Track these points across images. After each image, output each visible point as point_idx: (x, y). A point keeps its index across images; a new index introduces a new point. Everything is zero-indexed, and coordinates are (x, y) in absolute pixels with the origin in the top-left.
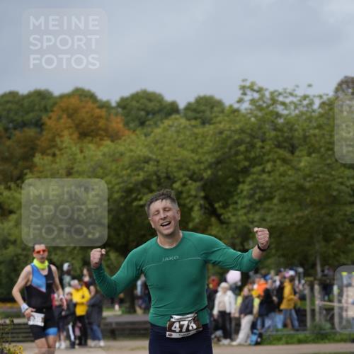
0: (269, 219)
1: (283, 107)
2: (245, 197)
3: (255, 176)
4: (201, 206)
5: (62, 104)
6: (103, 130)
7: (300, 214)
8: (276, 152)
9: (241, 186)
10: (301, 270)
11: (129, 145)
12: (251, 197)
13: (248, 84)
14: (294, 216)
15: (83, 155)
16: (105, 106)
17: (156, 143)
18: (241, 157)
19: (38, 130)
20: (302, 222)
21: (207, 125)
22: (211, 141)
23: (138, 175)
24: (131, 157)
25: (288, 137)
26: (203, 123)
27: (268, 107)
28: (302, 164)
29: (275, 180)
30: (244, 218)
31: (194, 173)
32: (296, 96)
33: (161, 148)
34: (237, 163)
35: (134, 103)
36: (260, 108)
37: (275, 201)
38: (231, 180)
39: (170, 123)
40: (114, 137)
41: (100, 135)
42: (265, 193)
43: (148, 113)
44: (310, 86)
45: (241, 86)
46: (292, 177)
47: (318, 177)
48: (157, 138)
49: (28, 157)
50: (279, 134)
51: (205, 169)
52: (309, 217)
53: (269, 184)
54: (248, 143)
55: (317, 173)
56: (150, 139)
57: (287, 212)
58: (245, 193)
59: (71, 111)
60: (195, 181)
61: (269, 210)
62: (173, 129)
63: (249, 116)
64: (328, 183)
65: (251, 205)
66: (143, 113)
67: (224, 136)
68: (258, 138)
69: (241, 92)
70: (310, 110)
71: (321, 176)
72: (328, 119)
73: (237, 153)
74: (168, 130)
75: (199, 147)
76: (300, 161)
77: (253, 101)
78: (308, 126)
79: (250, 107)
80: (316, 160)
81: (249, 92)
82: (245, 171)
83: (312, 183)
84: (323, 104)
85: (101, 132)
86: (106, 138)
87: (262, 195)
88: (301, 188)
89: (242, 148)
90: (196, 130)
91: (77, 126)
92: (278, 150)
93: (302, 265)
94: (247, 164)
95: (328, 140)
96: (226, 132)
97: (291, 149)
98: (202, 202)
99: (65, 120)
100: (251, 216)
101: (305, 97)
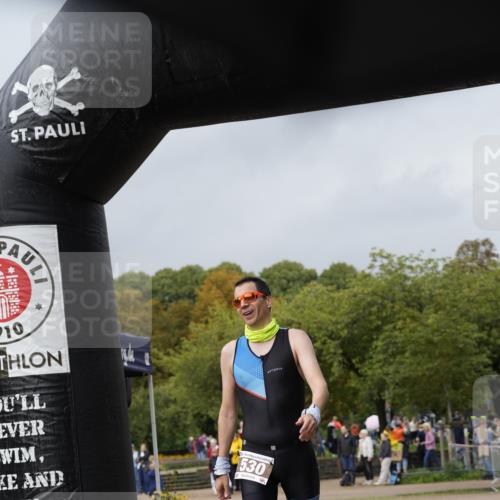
0: (402, 371)
1: (409, 271)
2: (379, 352)
3: (387, 333)
4: (339, 362)
5: (212, 278)
7: (430, 365)
8: (406, 311)
9: (375, 343)
10: (433, 415)
12: (385, 351)
13: (377, 251)
14: (425, 367)
15: (232, 321)
17: (298, 307)
18: (373, 317)
19: (191, 301)
20: (432, 373)
21: (341, 290)
22: (346, 304)
25: (416, 297)
26: (338, 288)
27: (396, 271)
28: (430, 321)
29: (406, 336)
30: (379, 371)
31: (333, 333)
32: (422, 260)
33: (302, 312)
34: (371, 322)
35: (276, 273)
36: (389, 272)
37: (407, 354)
38: (365, 337)
39: (309, 289)
42: (397, 348)
43: (289, 281)
44: (433, 250)
45: (371, 253)
46: (421, 332)
47: (445, 332)
48: (298, 303)
49: (183, 326)
50: (406, 294)
51: (342, 329)
52: (439, 367)
53: (401, 340)
54: (381, 304)
55: (444, 328)
56: (291, 304)
57: (419, 364)
58: (379, 349)
59: (219, 283)
60: (333, 339)
61: (402, 363)
62: (312, 294)
63: (380, 280)
64: (454, 337)
65: (385, 359)
66: (284, 281)
67: (357, 299)
68: (388, 299)
69: (372, 258)
70: (435, 272)
71: (448, 330)
72: (452, 279)
73: (370, 314)
74: (307, 295)
75: (336, 309)
76: (428, 318)
78: (433, 286)
79: (380, 271)
80: (443, 317)
81: (378, 259)
82: (378, 329)
83: (440, 337)
84: (447, 266)
87: (394, 349)
88: (430, 342)
89: (374, 309)
92: (407, 309)
93: (434, 411)
94: (379, 323)
95: (452, 298)
96: (359, 295)
97: (419, 307)
98: (341, 359)
99: (214, 291)
100: (385, 369)
101: (430, 261)
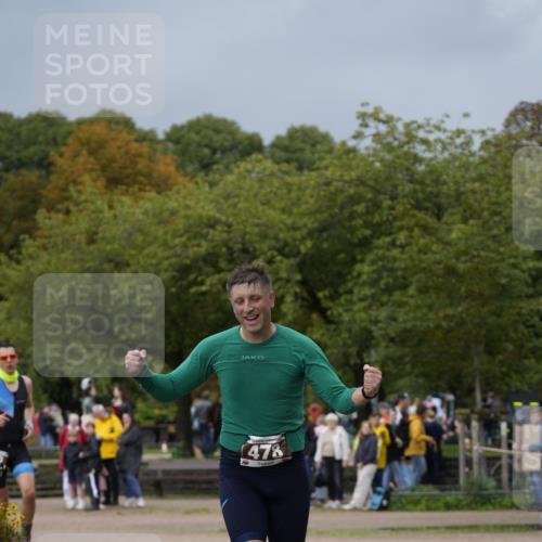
0: (401, 317)
1: (424, 147)
2: (364, 284)
3: (381, 252)
4: (296, 294)
5: (81, 135)
6: (143, 175)
7: (450, 311)
8: (414, 216)
9: (358, 267)
10: (450, 397)
11: (185, 198)
12: (374, 283)
13: (370, 110)
14: (441, 314)
15: (112, 212)
16: (147, 138)
17: (227, 197)
18: (358, 223)
19: (44, 173)
20: (452, 324)
21: (306, 172)
22: (312, 197)
23: (199, 246)
24: (187, 217)
25: (431, 193)
26: (300, 168)
27: (401, 146)
28: (454, 235)
29: (411, 257)
30: (363, 315)
31: (286, 244)
32: (445, 131)
33: (235, 206)
34: (352, 230)
35: (193, 136)
36: (389, 148)
37: (411, 291)
38: (342, 256)
39: (249, 166)
40: (162, 186)
41: (141, 183)
43: (214, 152)
44: (466, 115)
45: (358, 112)
46: (437, 253)
47: (479, 256)
49: (26, 214)
50: (418, 187)
51: (303, 239)
52: (464, 316)
53: (403, 265)
54: (370, 200)
55: (476, 250)
56: (217, 191)
57: (430, 307)
58: (364, 277)
59: (93, 145)
60: (286, 256)
61: (401, 305)
62: (254, 175)
63: (371, 159)
64: (494, 265)
65: (373, 296)
66: (206, 151)
67: (332, 189)
68: (385, 194)
69: (360, 121)
70: (466, 152)
71: (482, 253)
72: (494, 166)
73: (352, 216)
74: (245, 178)
75: (293, 204)
76: (450, 231)
77: (377, 137)
78: (463, 177)
80: (475, 230)
81: (371, 123)
82: (365, 244)
83: (469, 264)
84: (486, 144)
85: (141, 178)
86: (148, 188)
87: (391, 281)
88: (451, 271)
89: (360, 208)
90: (289, 179)
91: (104, 169)
92: (416, 212)
93: (452, 390)
94: (368, 232)
95: (494, 200)
96: (335, 183)
97: (436, 211)
98: (297, 289)
99: (84, 159)
100: (374, 313)
101: (459, 133)
